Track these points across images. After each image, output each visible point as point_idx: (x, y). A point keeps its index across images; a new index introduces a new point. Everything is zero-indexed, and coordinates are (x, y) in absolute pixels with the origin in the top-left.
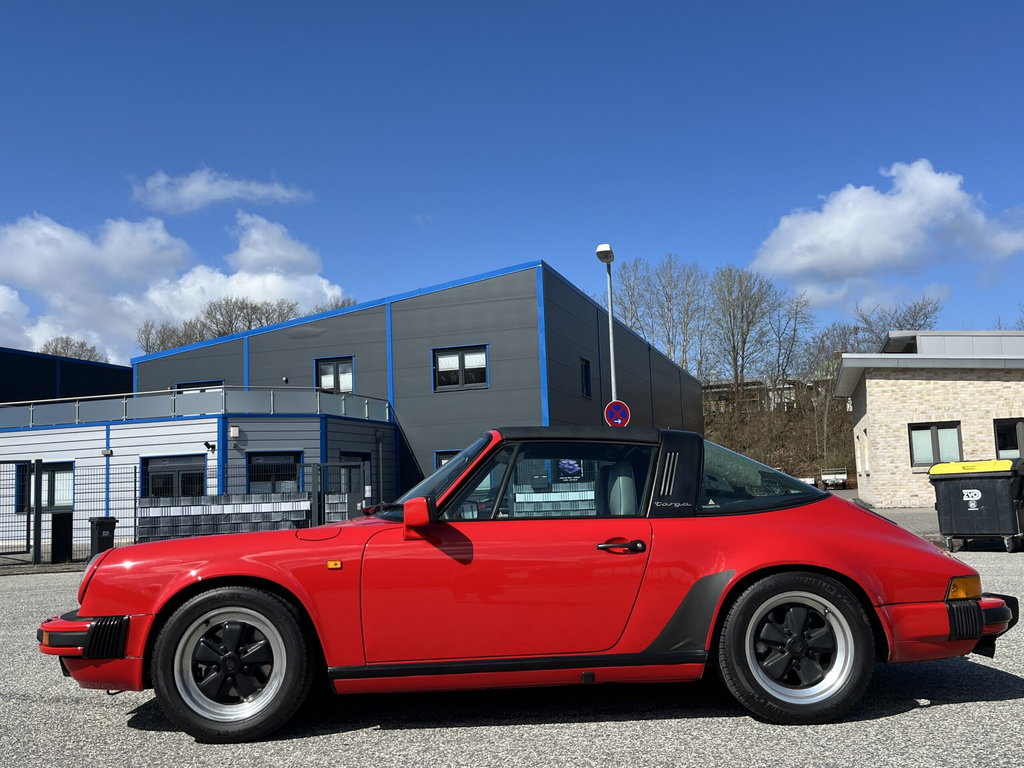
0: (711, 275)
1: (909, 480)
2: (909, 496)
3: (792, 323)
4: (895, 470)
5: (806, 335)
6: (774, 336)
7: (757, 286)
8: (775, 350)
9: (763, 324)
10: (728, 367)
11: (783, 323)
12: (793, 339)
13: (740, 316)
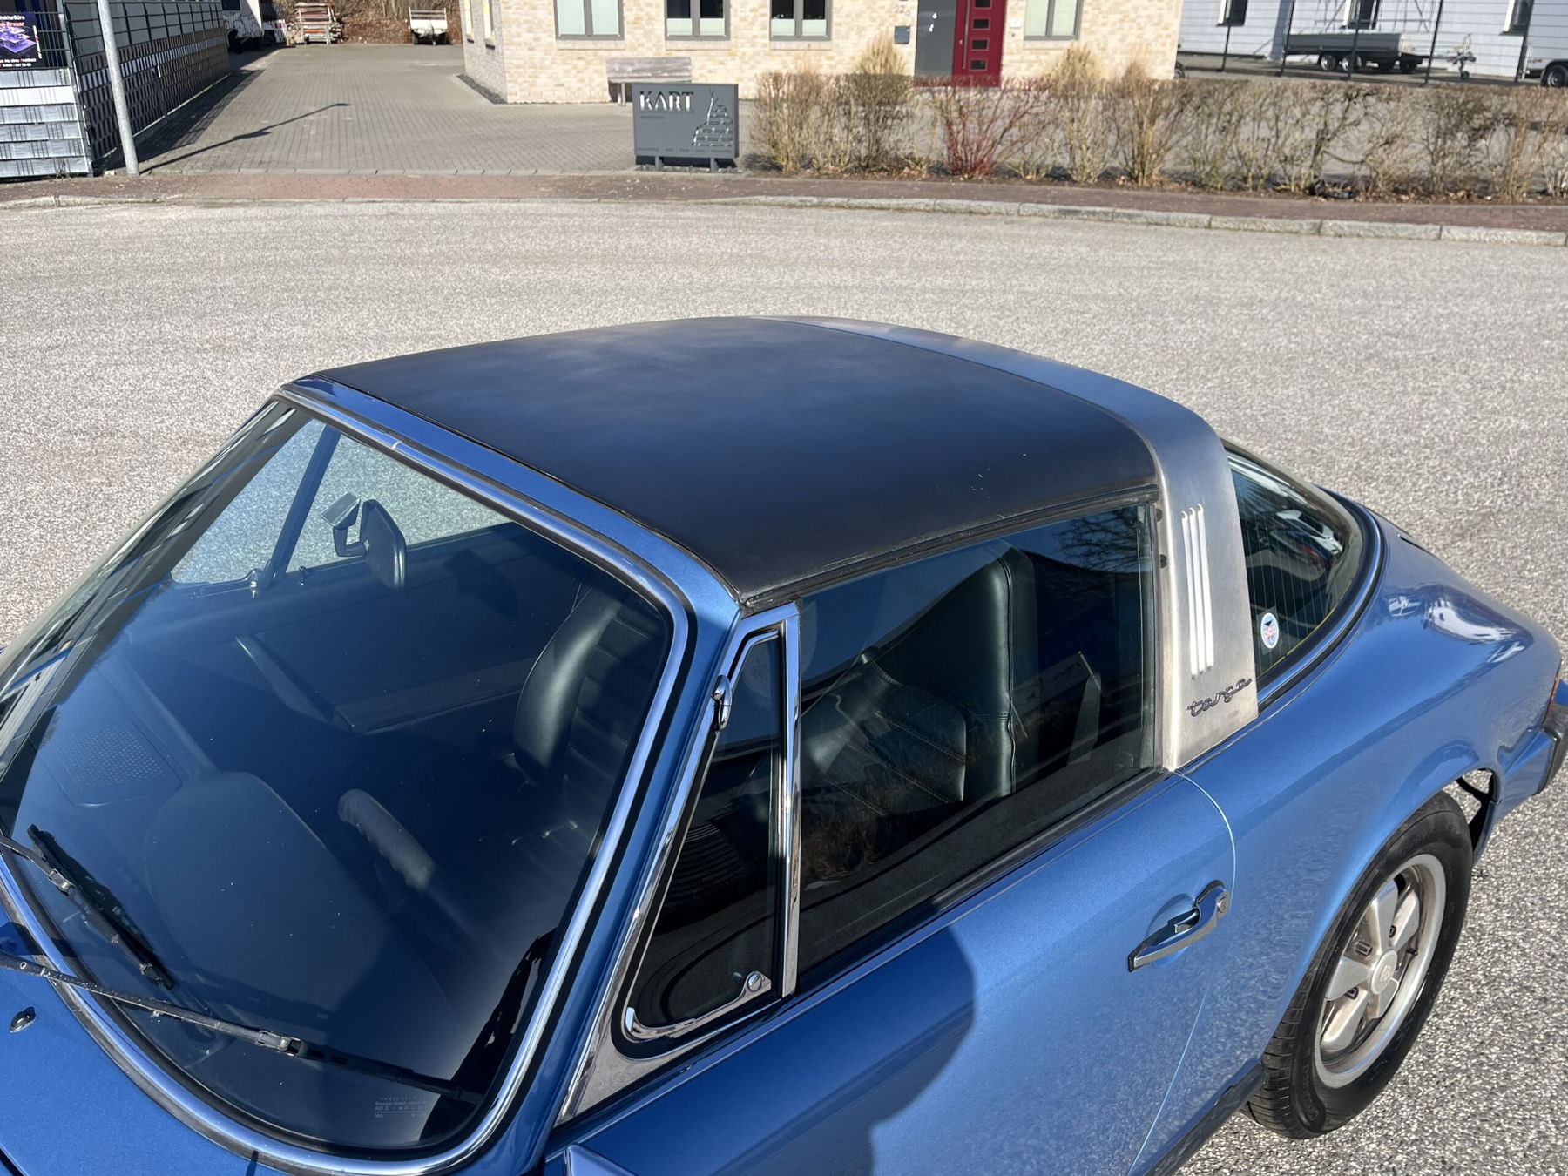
1: (553, 62)
2: (552, 85)
4: (534, 44)
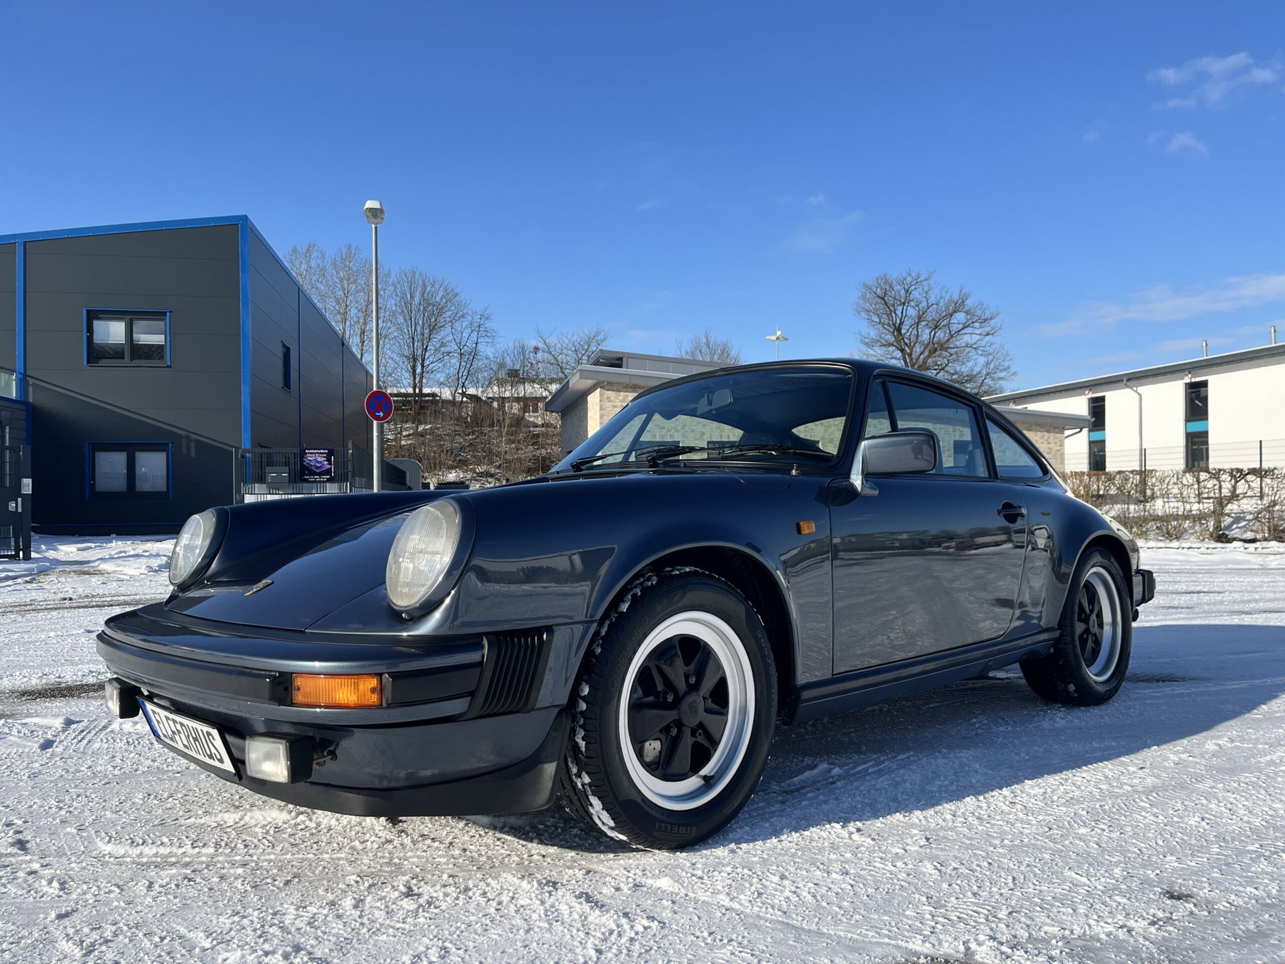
0: (393, 274)
3: (474, 335)
5: (486, 350)
6: (456, 348)
7: (441, 294)
8: (455, 361)
9: (445, 333)
10: (407, 375)
11: (466, 335)
12: (474, 353)
13: (421, 322)
